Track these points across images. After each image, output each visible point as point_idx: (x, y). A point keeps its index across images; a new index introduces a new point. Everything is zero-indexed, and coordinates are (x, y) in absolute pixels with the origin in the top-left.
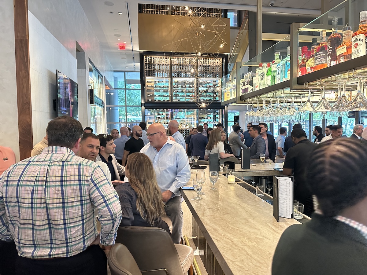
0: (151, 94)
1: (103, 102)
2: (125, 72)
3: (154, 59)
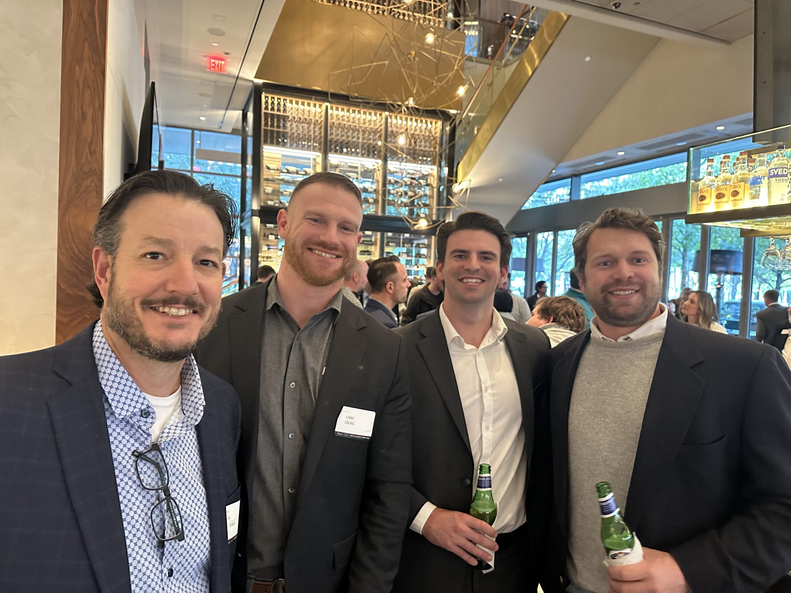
2: (193, 129)
3: (284, 105)
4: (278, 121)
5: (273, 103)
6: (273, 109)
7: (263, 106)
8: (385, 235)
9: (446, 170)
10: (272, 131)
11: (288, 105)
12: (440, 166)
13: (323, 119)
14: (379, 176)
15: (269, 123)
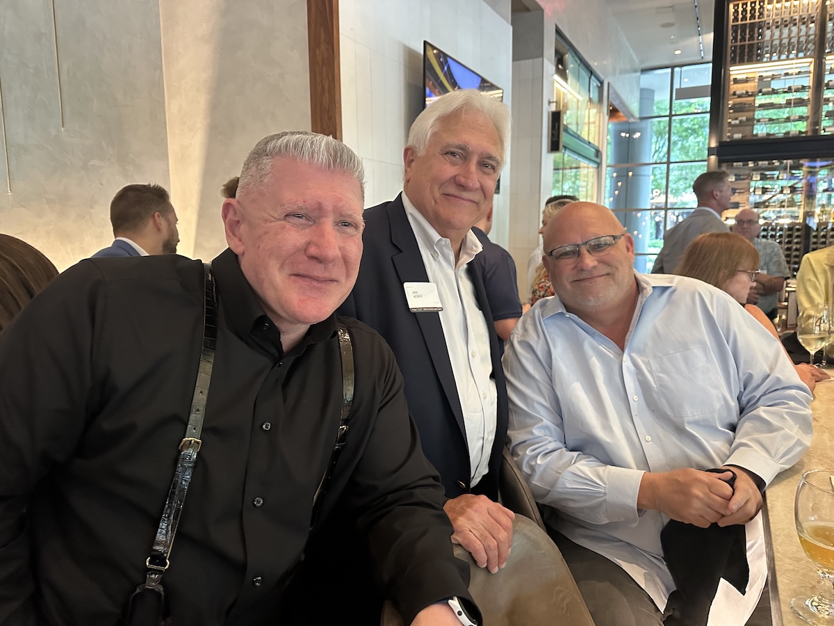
0: (744, 118)
1: (598, 151)
2: (673, 67)
3: (761, 7)
4: (752, 30)
5: (745, 10)
6: (744, 18)
7: (732, 17)
10: (742, 47)
15: (739, 37)
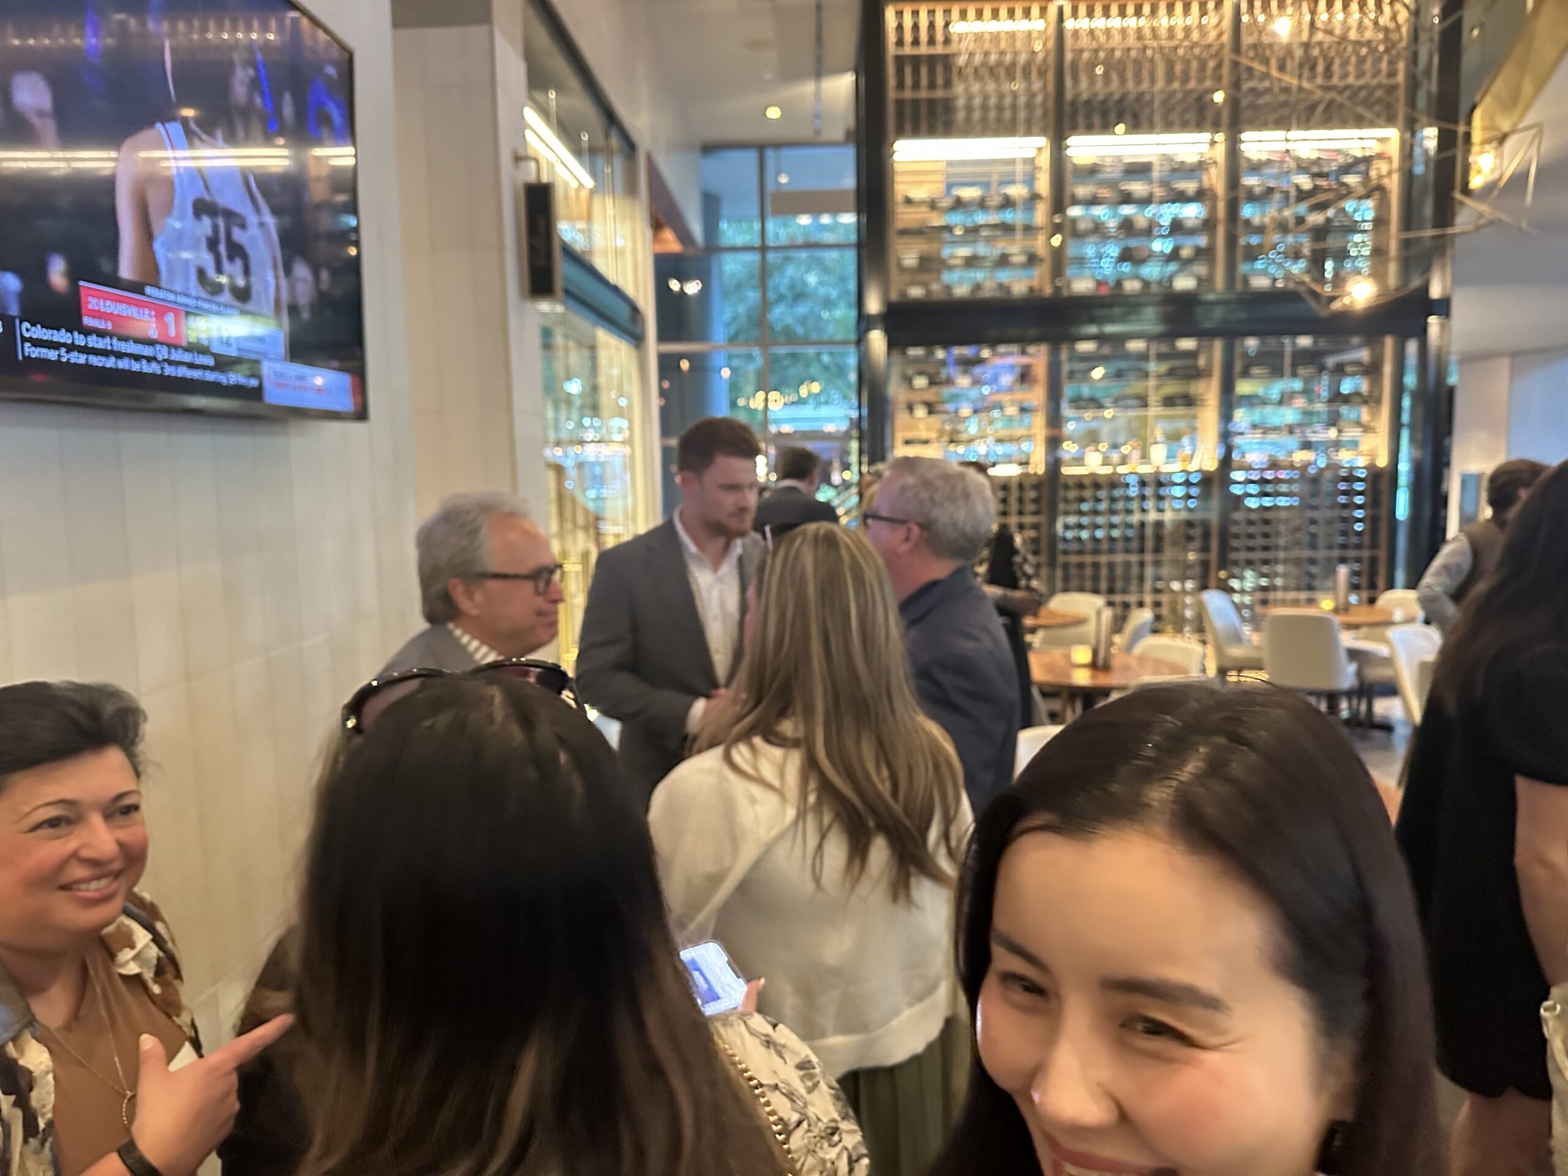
1: (635, 310)
2: (760, 148)
3: (947, 25)
5: (916, 27)
6: (916, 42)
7: (891, 37)
8: (1238, 350)
9: (1430, 137)
11: (958, 27)
12: (1411, 127)
13: (1051, 44)
14: (1216, 179)
15: (908, 81)
